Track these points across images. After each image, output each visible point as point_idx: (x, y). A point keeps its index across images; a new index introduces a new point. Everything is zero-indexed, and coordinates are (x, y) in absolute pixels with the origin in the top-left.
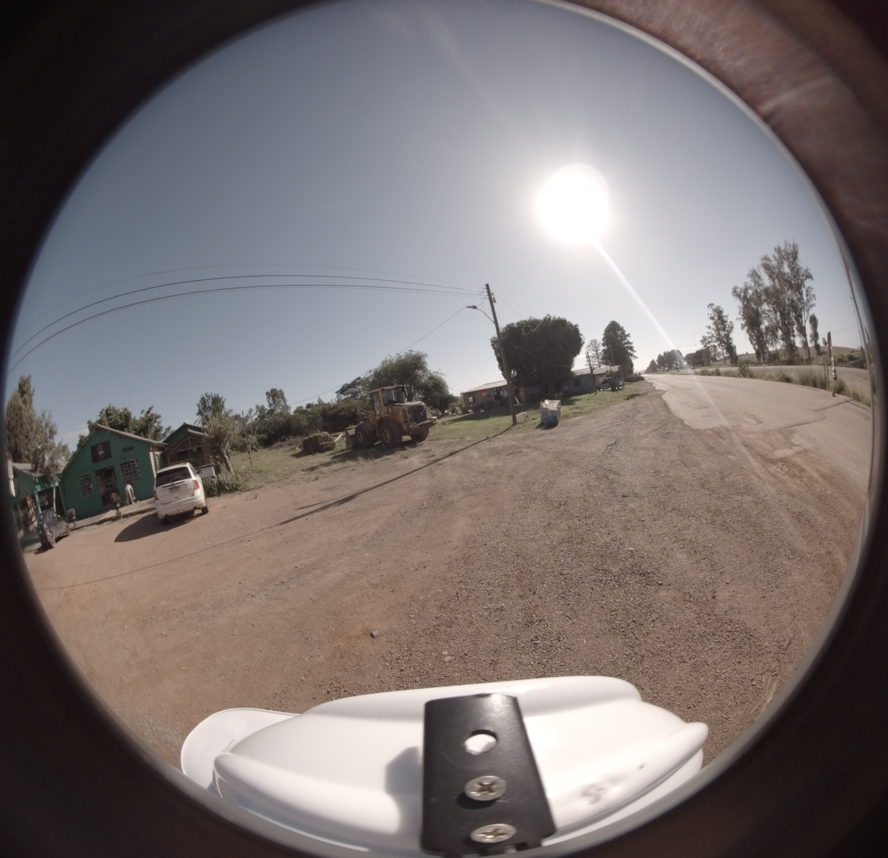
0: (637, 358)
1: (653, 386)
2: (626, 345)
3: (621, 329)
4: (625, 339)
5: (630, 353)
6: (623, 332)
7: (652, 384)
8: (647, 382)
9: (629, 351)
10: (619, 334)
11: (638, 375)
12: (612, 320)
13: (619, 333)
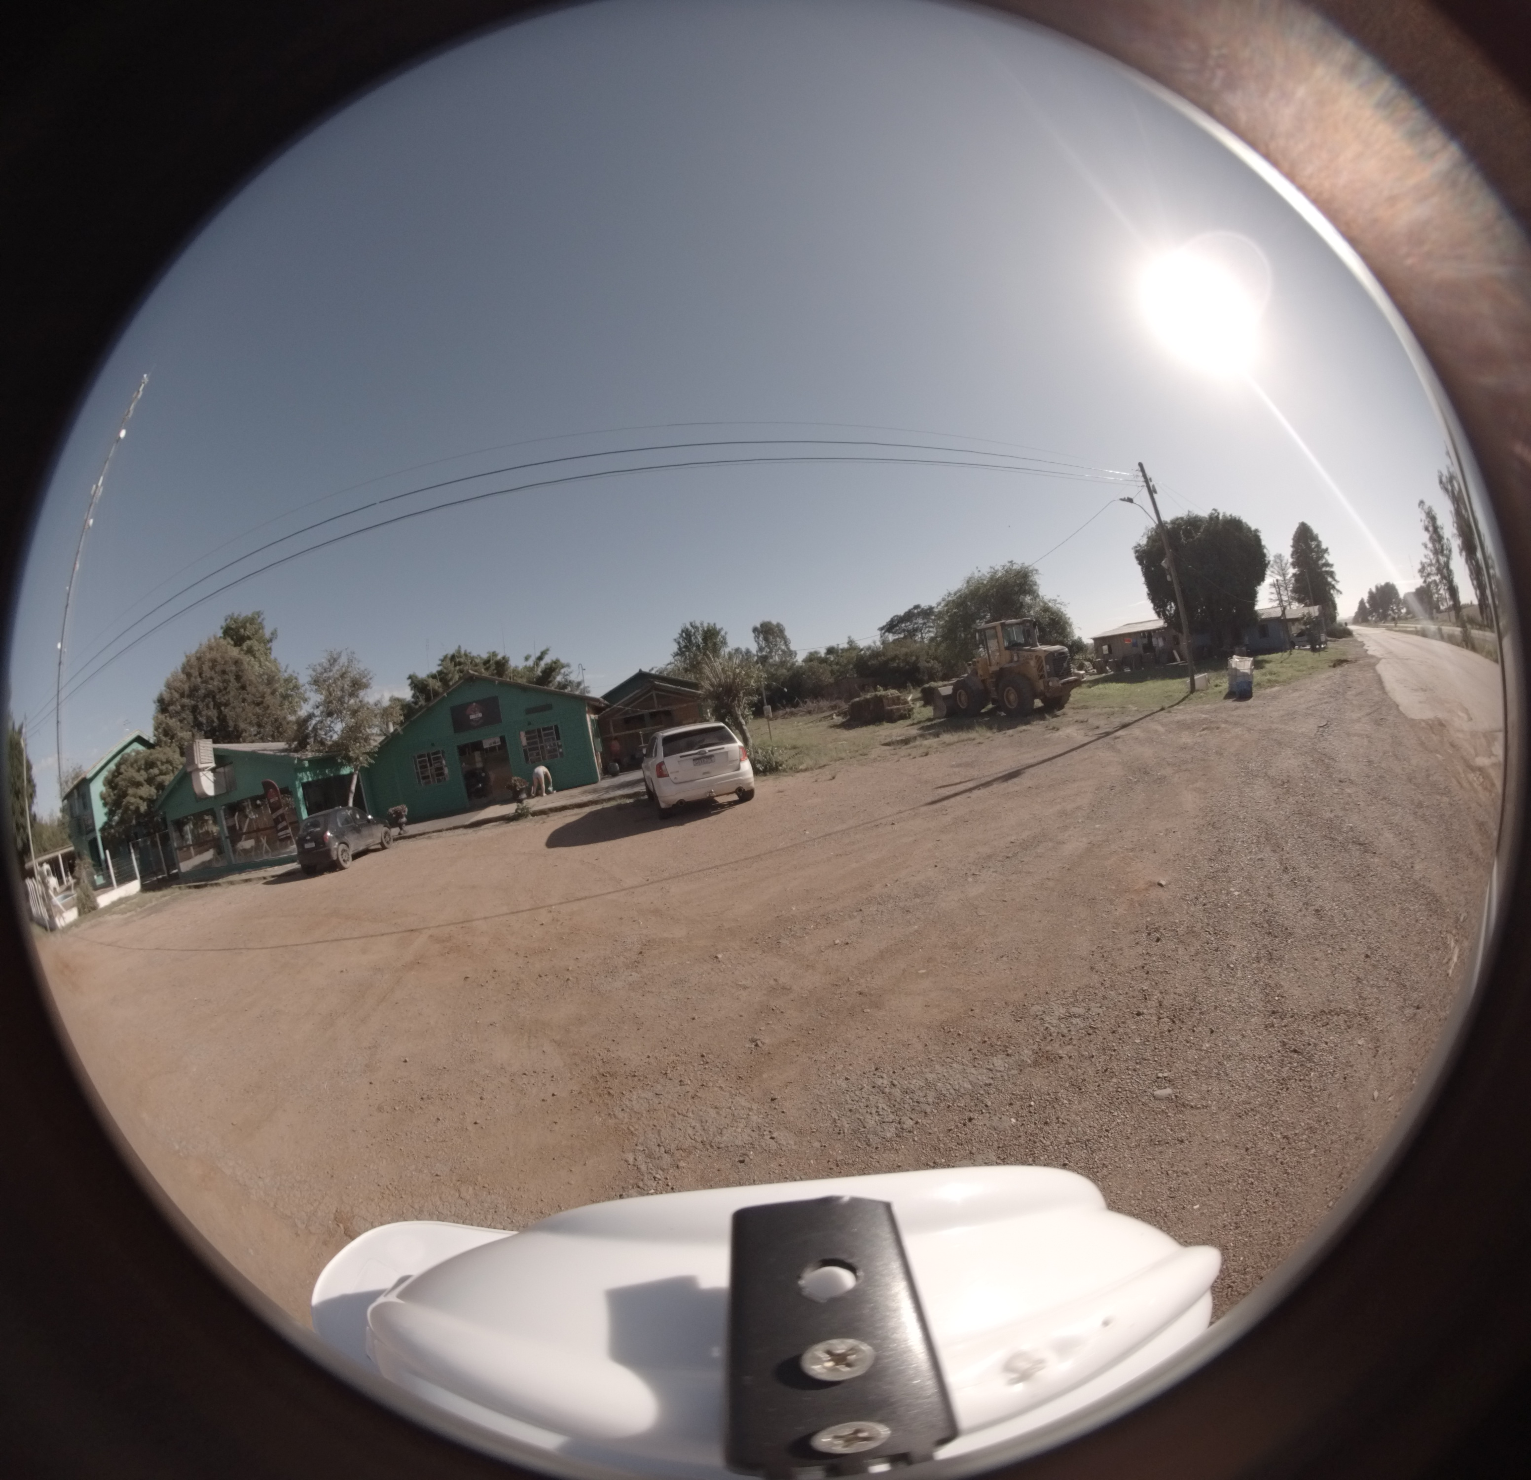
0: (1341, 593)
1: (1365, 647)
2: (1324, 569)
3: (1315, 538)
4: (1322, 557)
5: (1329, 584)
6: (1319, 545)
7: (1362, 644)
8: (1356, 641)
9: (1330, 579)
10: (1313, 546)
11: (1344, 625)
12: (1301, 521)
13: (1313, 544)
